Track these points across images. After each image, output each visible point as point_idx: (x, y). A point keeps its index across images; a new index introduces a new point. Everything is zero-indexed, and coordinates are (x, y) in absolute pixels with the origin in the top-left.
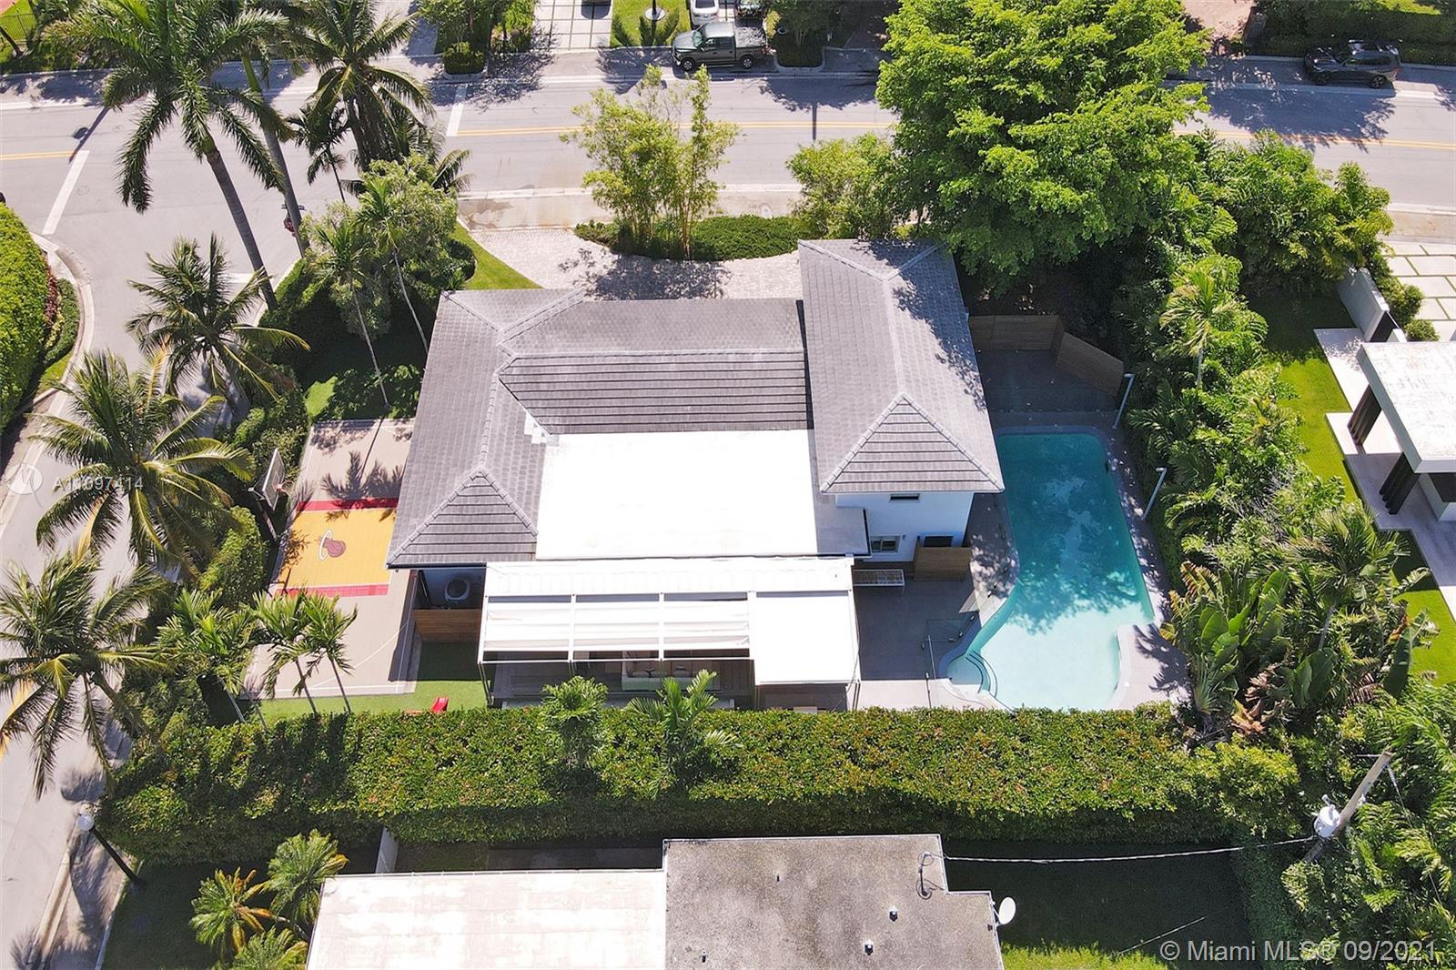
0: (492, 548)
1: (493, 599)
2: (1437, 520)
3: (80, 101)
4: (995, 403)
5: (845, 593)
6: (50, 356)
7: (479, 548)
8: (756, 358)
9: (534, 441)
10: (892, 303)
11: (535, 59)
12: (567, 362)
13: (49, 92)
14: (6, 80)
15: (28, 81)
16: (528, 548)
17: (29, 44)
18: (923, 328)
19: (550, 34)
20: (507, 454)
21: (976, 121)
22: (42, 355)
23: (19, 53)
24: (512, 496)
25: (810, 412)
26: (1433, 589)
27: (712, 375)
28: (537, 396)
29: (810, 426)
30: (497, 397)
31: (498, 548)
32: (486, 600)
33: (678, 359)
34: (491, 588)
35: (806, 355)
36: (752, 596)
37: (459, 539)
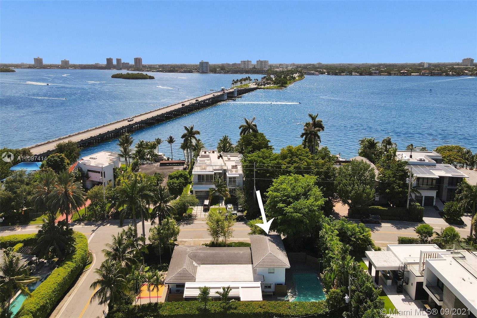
0: (186, 280)
1: (186, 288)
2: (386, 285)
3: (93, 226)
4: (289, 256)
5: (259, 287)
6: (87, 263)
7: (184, 280)
8: (241, 253)
9: (195, 265)
10: (268, 241)
11: (192, 219)
12: (202, 253)
13: (86, 225)
14: (77, 223)
15: (82, 223)
16: (194, 280)
17: (82, 217)
18: (274, 245)
19: (196, 215)
20: (190, 266)
21: (281, 205)
22: (86, 263)
23: (80, 218)
24: (191, 272)
25: (252, 261)
26: (385, 296)
27: (232, 256)
28: (196, 258)
29: (252, 264)
30: (187, 259)
31: (188, 280)
32: (185, 288)
33: (225, 253)
34: (186, 286)
35: (251, 252)
36: (240, 288)
37: (180, 279)
